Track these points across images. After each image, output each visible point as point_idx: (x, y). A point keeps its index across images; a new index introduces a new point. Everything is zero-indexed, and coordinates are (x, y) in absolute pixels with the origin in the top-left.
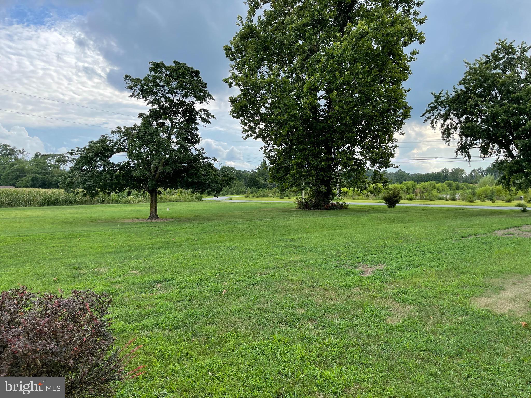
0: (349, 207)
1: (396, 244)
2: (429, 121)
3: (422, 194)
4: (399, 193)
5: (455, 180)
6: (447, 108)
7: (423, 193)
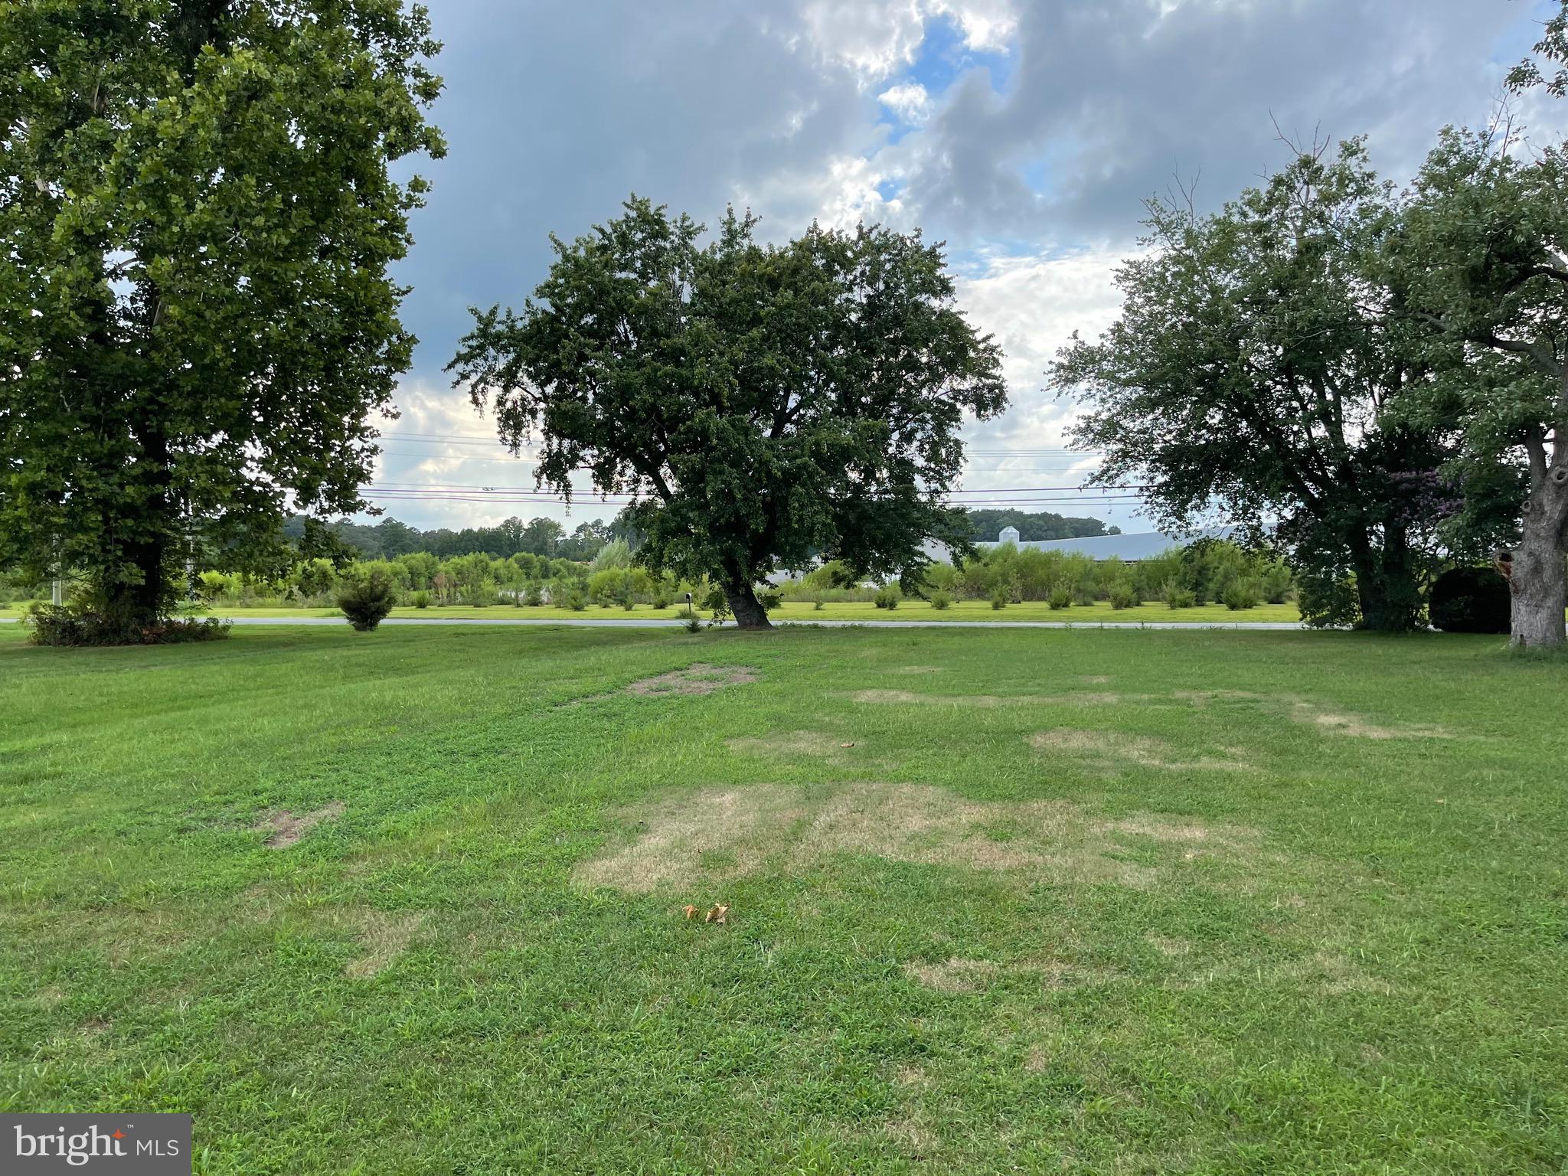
0: (232, 632)
1: (379, 738)
2: (467, 384)
3: (452, 590)
4: (386, 588)
5: (539, 551)
6: (512, 356)
7: (455, 586)
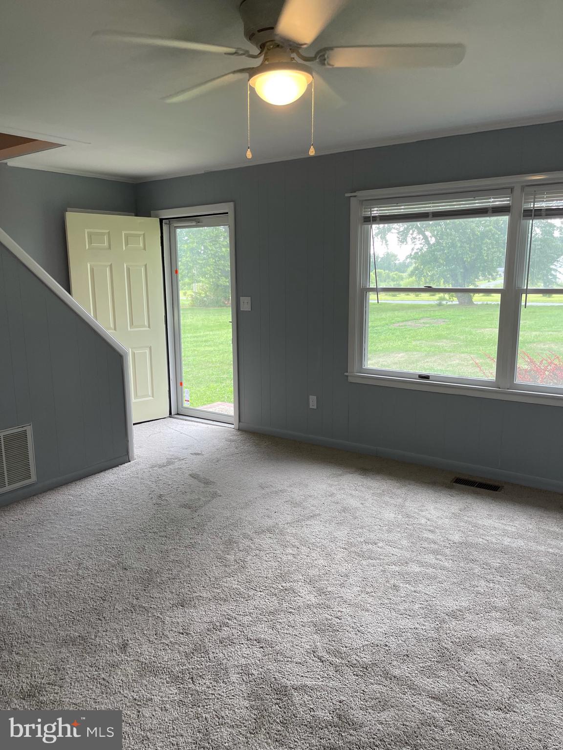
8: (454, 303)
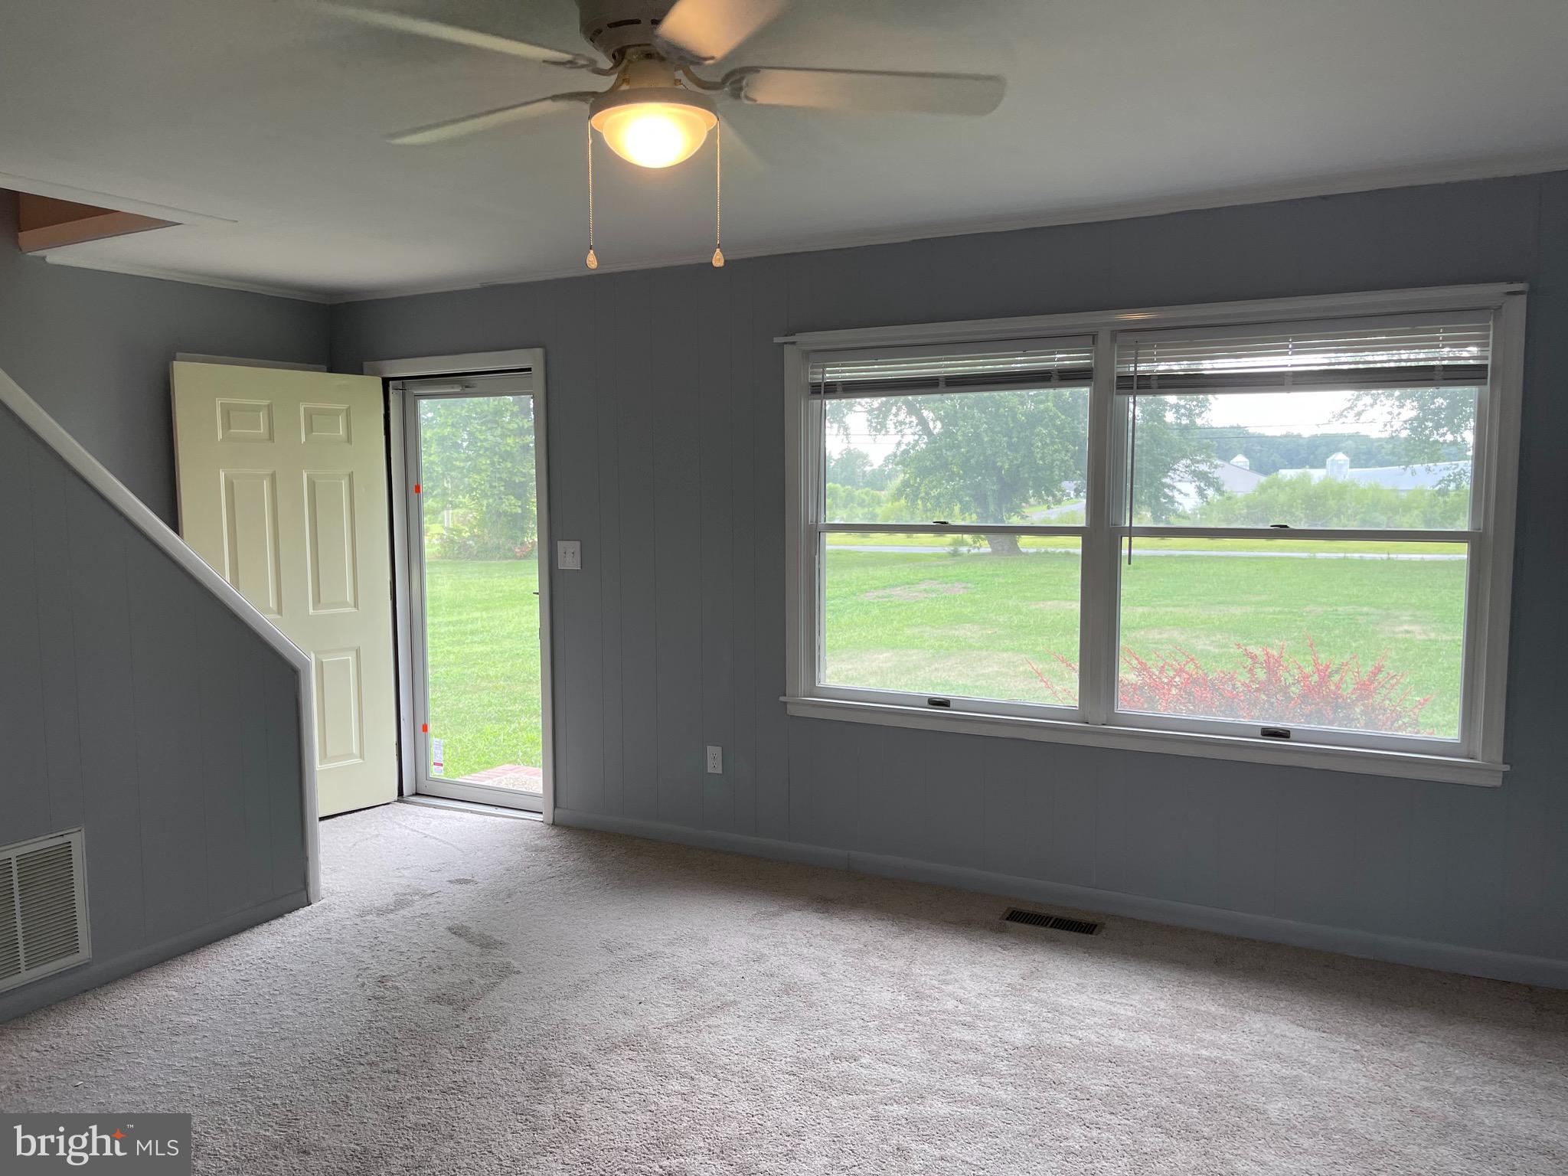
8: (982, 550)
